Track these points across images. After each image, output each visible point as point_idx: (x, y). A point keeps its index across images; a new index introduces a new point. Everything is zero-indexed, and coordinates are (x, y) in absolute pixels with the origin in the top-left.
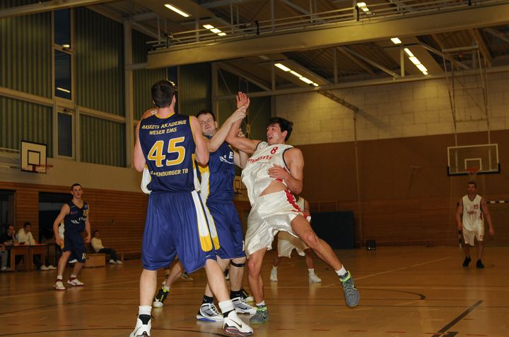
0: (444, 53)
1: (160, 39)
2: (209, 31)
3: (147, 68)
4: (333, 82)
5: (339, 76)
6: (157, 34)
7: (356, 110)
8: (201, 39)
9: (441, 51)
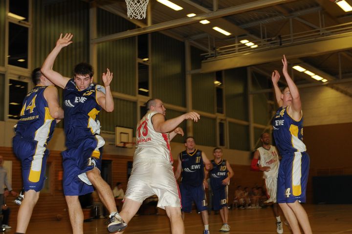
1: (210, 52)
2: (244, 45)
3: (201, 72)
4: (338, 78)
6: (208, 48)
8: (239, 50)
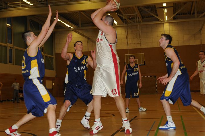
0: (124, 16)
1: (3, 5)
2: (25, 3)
4: (79, 27)
5: (81, 24)
6: (2, 3)
7: (89, 39)
8: (22, 6)
9: (122, 15)
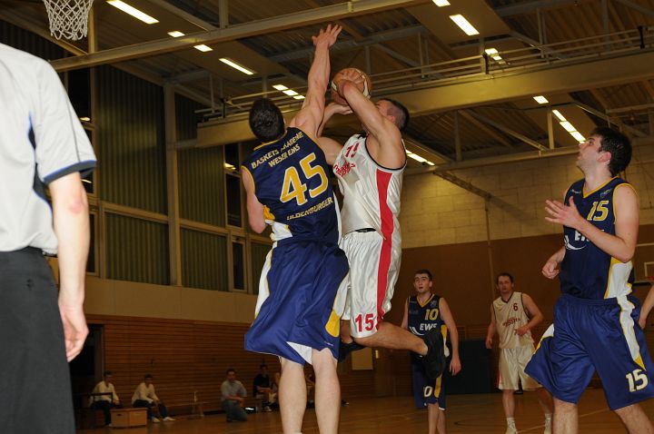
0: (609, 115)
1: (214, 107)
2: (281, 93)
3: (197, 146)
4: (455, 159)
5: (462, 150)
6: (210, 99)
7: (488, 197)
9: (604, 112)
